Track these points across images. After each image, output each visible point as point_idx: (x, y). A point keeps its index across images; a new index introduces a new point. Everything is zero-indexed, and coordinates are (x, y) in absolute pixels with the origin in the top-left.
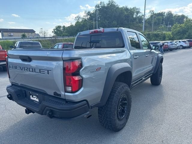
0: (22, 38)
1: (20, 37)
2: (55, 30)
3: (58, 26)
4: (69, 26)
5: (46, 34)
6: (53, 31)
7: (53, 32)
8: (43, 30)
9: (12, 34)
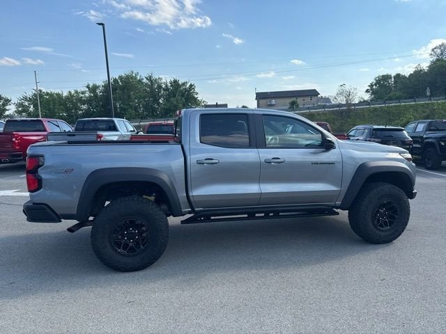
0: (290, 108)
1: (287, 107)
2: (374, 87)
3: (383, 76)
4: (412, 73)
5: (351, 97)
6: (369, 88)
7: (367, 91)
8: (347, 88)
9: (273, 102)
